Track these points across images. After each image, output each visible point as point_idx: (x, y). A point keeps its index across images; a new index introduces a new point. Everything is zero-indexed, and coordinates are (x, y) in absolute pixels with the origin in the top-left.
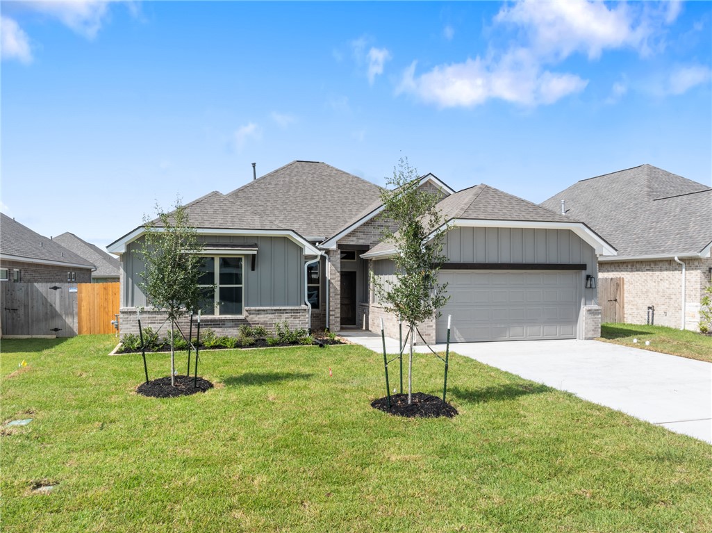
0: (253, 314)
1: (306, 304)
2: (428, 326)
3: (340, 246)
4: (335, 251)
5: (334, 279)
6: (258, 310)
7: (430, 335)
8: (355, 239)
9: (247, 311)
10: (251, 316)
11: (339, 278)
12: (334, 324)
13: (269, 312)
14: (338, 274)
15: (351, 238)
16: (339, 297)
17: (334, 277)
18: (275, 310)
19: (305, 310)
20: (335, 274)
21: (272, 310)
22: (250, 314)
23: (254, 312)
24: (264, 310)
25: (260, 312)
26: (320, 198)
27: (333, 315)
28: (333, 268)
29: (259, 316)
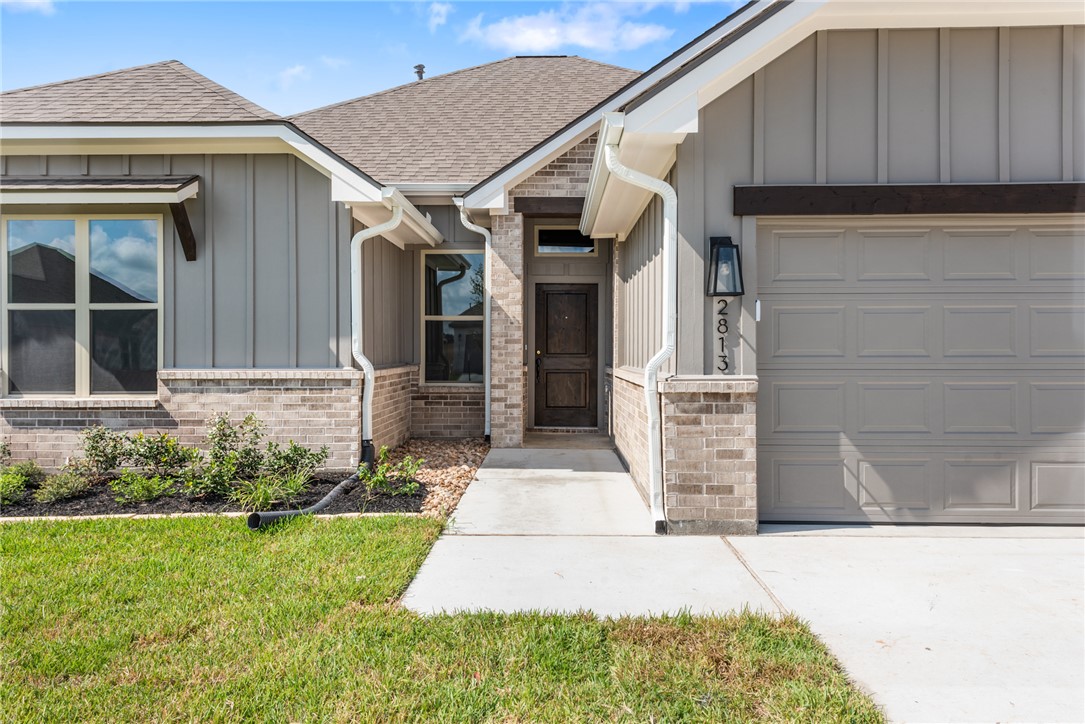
0: (184, 391)
1: (355, 364)
2: (722, 455)
3: (520, 204)
4: (508, 218)
5: (504, 296)
6: (200, 382)
7: (730, 490)
8: (564, 181)
9: (166, 382)
10: (179, 398)
11: (519, 295)
12: (502, 426)
13: (232, 385)
14: (518, 284)
15: (554, 180)
16: (518, 347)
17: (503, 290)
18: (253, 382)
19: (347, 382)
20: (506, 284)
21: (243, 381)
22: (174, 391)
23: (187, 385)
24: (217, 382)
25: (204, 386)
26: (527, 110)
27: (499, 400)
28: (501, 265)
29: (204, 398)
